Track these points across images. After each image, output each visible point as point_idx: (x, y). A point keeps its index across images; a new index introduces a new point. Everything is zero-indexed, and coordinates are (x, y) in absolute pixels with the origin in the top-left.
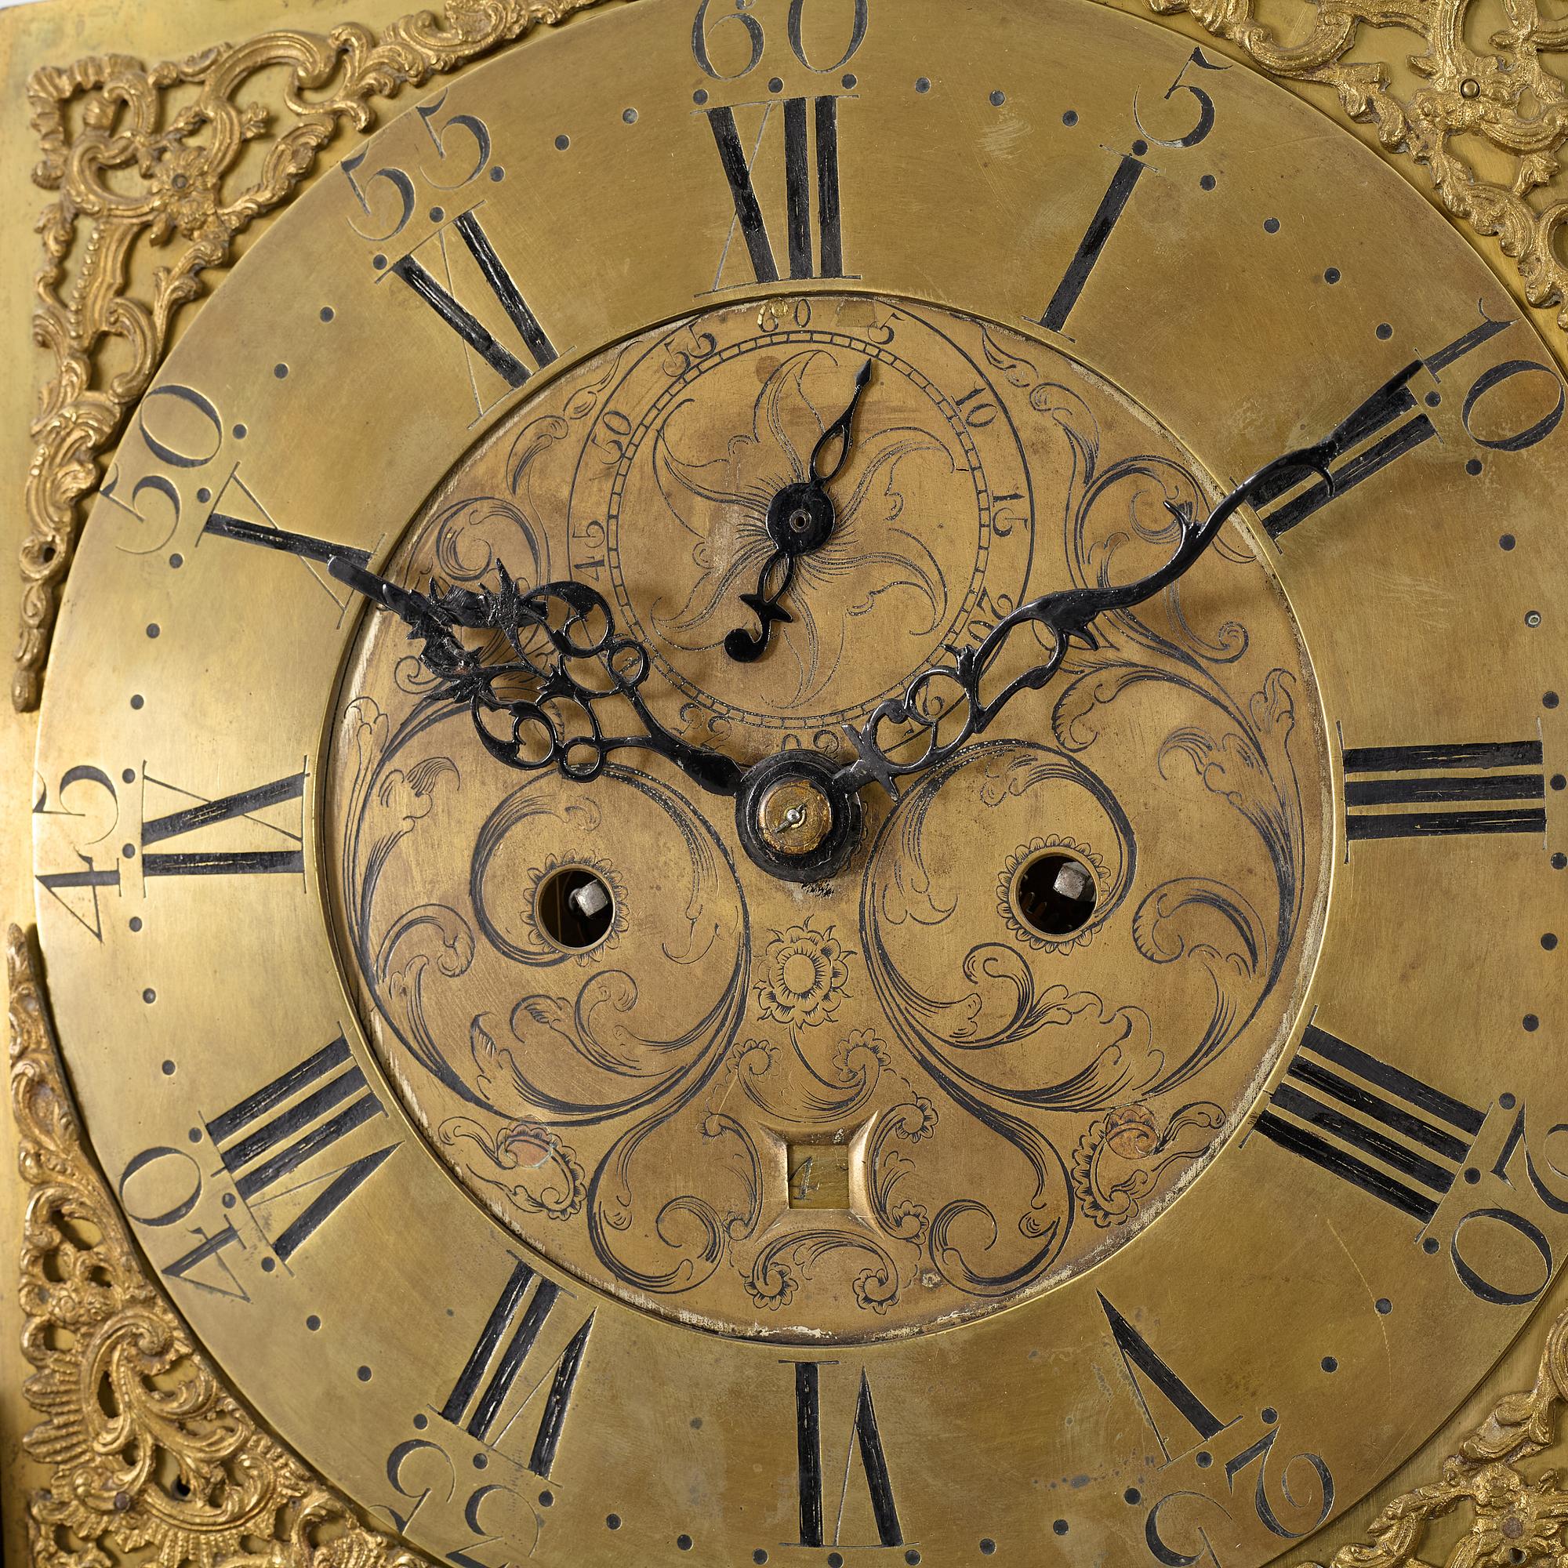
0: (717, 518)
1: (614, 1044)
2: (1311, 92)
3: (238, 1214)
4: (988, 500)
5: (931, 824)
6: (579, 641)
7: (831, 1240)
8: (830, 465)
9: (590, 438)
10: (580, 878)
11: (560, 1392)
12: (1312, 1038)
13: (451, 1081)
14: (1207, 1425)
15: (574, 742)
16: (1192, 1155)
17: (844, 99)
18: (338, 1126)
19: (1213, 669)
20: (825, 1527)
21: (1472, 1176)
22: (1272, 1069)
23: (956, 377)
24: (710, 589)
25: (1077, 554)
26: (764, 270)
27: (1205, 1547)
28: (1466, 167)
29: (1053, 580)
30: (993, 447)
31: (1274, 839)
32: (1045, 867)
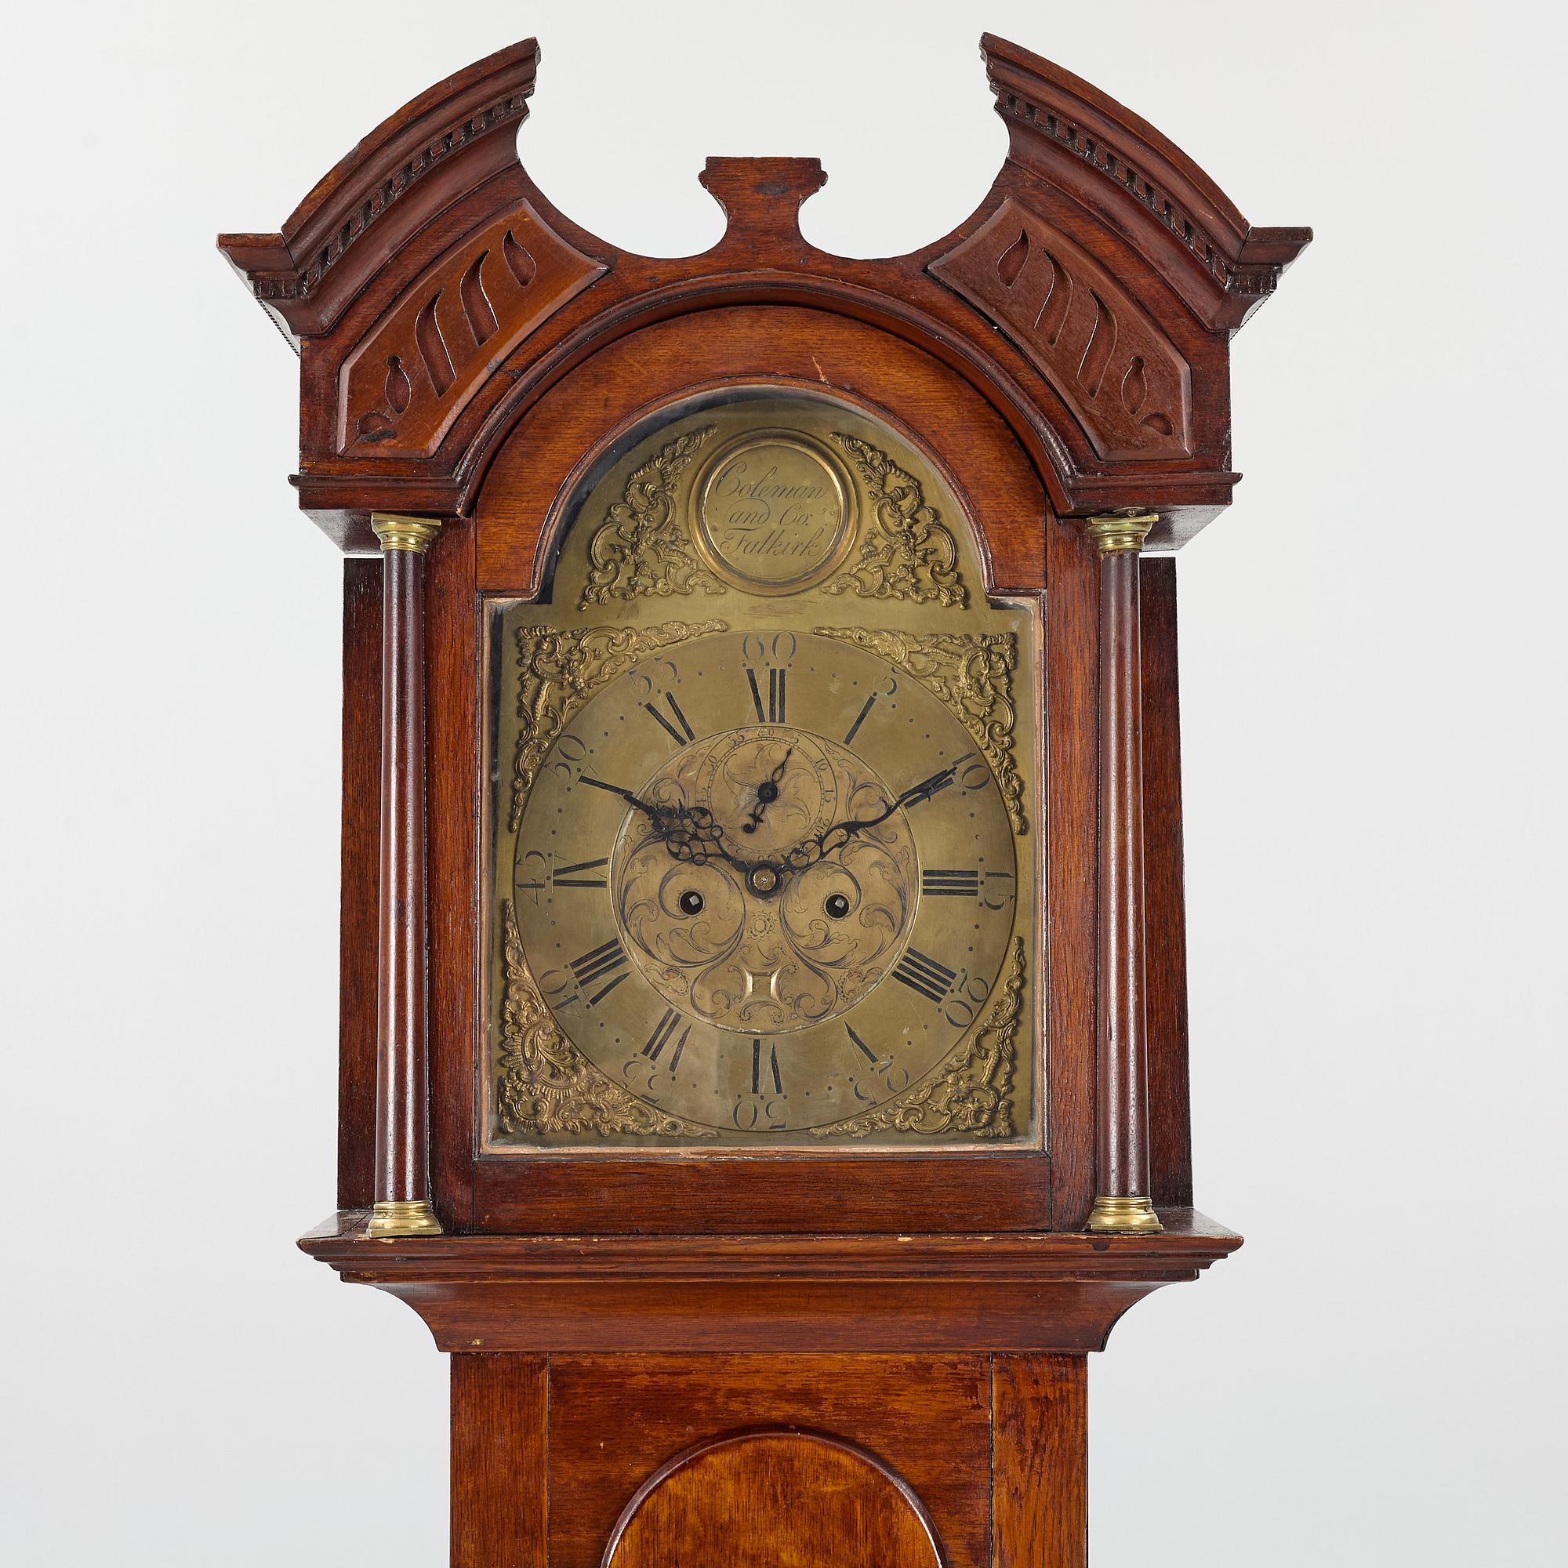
0: (742, 790)
1: (702, 945)
2: (924, 682)
3: (579, 991)
4: (824, 792)
5: (802, 884)
6: (703, 823)
7: (765, 1004)
8: (777, 777)
9: (704, 763)
10: (692, 894)
11: (680, 1046)
12: (910, 950)
13: (649, 952)
14: (874, 1060)
15: (698, 854)
16: (873, 983)
17: (788, 669)
18: (614, 965)
19: (887, 845)
20: (759, 1088)
21: (952, 991)
22: (897, 959)
23: (816, 754)
24: (739, 810)
25: (849, 809)
26: (762, 719)
27: (871, 1095)
28: (966, 709)
29: (842, 816)
30: (827, 776)
31: (901, 894)
32: (834, 898)
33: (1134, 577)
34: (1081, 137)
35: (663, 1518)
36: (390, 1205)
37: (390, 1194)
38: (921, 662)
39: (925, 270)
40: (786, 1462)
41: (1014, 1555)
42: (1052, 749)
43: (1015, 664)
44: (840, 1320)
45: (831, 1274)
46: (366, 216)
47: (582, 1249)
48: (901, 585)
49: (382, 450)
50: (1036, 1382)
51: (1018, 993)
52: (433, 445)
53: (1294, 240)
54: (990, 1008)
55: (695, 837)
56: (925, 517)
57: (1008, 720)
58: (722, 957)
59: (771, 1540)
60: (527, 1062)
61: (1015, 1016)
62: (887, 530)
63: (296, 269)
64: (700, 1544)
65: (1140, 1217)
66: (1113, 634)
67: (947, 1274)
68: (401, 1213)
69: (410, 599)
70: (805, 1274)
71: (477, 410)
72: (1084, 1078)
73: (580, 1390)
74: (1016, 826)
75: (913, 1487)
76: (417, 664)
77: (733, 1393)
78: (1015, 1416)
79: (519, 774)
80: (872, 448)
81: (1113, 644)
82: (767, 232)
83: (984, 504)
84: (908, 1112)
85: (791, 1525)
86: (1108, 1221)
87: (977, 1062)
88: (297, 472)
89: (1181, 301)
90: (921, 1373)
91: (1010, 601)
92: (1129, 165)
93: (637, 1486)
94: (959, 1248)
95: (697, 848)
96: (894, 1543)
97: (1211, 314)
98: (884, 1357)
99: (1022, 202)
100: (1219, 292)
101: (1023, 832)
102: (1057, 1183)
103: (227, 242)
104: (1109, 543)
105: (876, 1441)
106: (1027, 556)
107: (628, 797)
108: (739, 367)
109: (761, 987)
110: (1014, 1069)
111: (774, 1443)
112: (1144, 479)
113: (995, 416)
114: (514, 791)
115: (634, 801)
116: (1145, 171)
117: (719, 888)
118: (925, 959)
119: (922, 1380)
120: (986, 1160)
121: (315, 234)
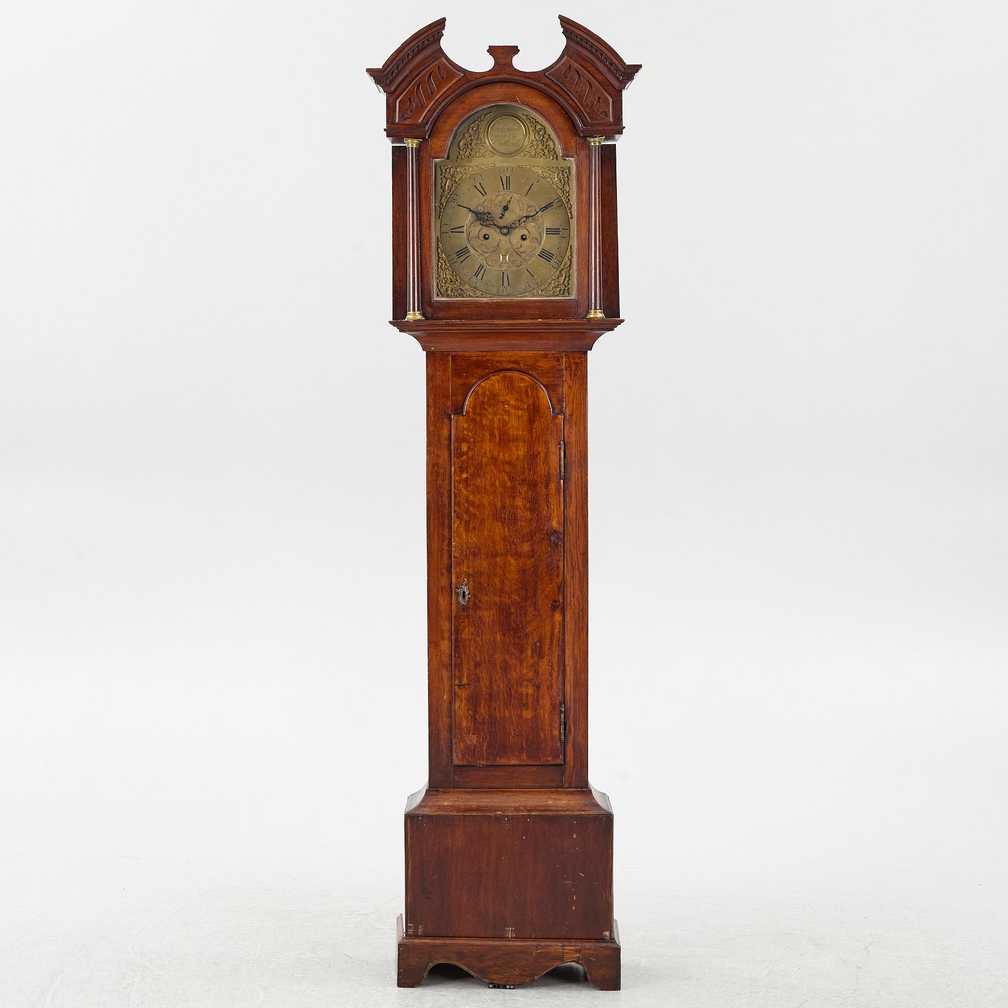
0: (499, 208)
1: (489, 248)
2: (546, 179)
3: (457, 260)
4: (520, 208)
5: (515, 232)
6: (489, 216)
7: (506, 263)
8: (508, 204)
10: (486, 235)
11: (484, 274)
12: (542, 249)
13: (475, 249)
14: (533, 277)
16: (533, 257)
17: (511, 176)
18: (466, 253)
19: (536, 222)
20: (504, 284)
21: (553, 259)
22: (539, 251)
23: (518, 198)
24: (498, 213)
25: (527, 212)
26: (504, 189)
27: (533, 286)
28: (557, 186)
29: (525, 214)
30: (521, 204)
31: (540, 234)
32: (523, 236)
33: (599, 153)
34: (584, 40)
35: (480, 392)
36: (411, 312)
37: (411, 310)
38: (545, 174)
39: (545, 75)
40: (511, 378)
41: (569, 402)
42: (578, 196)
43: (570, 175)
44: (524, 342)
45: (522, 329)
46: (403, 63)
47: (460, 323)
48: (540, 154)
49: (407, 122)
50: (575, 358)
51: (570, 260)
52: (420, 121)
53: (637, 68)
54: (563, 263)
55: (487, 220)
56: (546, 136)
57: (568, 189)
58: (494, 251)
59: (508, 398)
60: (444, 278)
61: (570, 265)
62: (537, 140)
63: (385, 77)
64: (489, 399)
65: (600, 315)
66: (593, 167)
67: (551, 329)
68: (414, 314)
69: (414, 160)
70: (516, 329)
71: (431, 111)
72: (586, 280)
73: (459, 361)
74: (570, 217)
75: (543, 385)
76: (416, 176)
77: (498, 361)
78: (569, 367)
79: (441, 204)
80: (532, 118)
81: (593, 170)
82: (504, 65)
84: (542, 291)
85: (512, 394)
86: (592, 316)
87: (560, 277)
88: (386, 128)
89: (610, 82)
90: (545, 356)
91: (567, 159)
92: (596, 48)
93: (473, 385)
94: (553, 322)
95: (488, 223)
96: (538, 399)
97: (617, 86)
98: (536, 352)
99: (570, 56)
100: (618, 79)
101: (571, 218)
102: (579, 307)
103: (368, 70)
104: (593, 144)
105: (534, 373)
106: (571, 147)
107: (470, 209)
108: (498, 99)
109: (504, 258)
110: (569, 279)
111: (508, 374)
112: (601, 128)
113: (563, 111)
114: (441, 208)
115: (471, 211)
116: (600, 49)
117: (493, 233)
118: (546, 251)
119: (545, 358)
120: (561, 301)
121: (390, 68)
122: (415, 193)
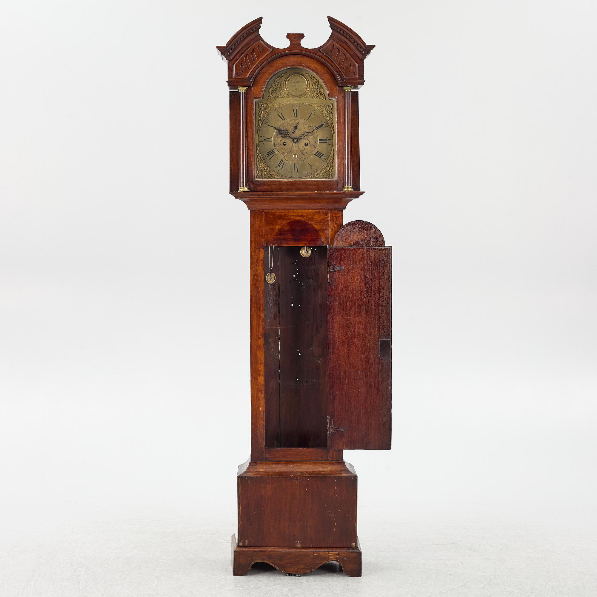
0: (292, 127)
1: (286, 150)
3: (268, 157)
4: (304, 127)
5: (301, 141)
6: (286, 132)
7: (296, 159)
8: (297, 125)
10: (285, 143)
11: (283, 165)
12: (317, 151)
13: (278, 151)
14: (312, 167)
16: (312, 156)
17: (299, 109)
19: (314, 135)
20: (295, 171)
22: (315, 152)
24: (292, 130)
25: (308, 130)
26: (295, 116)
27: (311, 172)
28: (325, 115)
30: (305, 125)
31: (316, 143)
32: (306, 143)
33: (350, 96)
34: (342, 31)
36: (242, 187)
38: (319, 108)
39: (319, 50)
41: (332, 239)
42: (338, 121)
43: (333, 108)
44: (307, 205)
45: (305, 197)
46: (237, 43)
47: (270, 193)
48: (316, 96)
50: (335, 214)
51: (333, 157)
52: (247, 76)
53: (373, 47)
54: (329, 159)
55: (285, 134)
56: (319, 86)
57: (332, 117)
58: (289, 152)
60: (260, 168)
61: (333, 161)
62: (314, 88)
63: (228, 51)
65: (350, 189)
66: (347, 104)
67: (322, 197)
68: (244, 188)
69: (244, 99)
70: (302, 197)
71: (254, 71)
72: (342, 169)
73: (269, 215)
74: (333, 133)
76: (245, 108)
77: (291, 216)
79: (259, 125)
80: (311, 76)
81: (347, 105)
82: (296, 45)
83: (328, 85)
84: (317, 175)
86: (346, 190)
87: (327, 168)
88: (227, 81)
89: (357, 55)
90: (319, 213)
91: (332, 99)
92: (349, 35)
94: (324, 193)
95: (285, 136)
97: (361, 57)
98: (313, 210)
99: (334, 40)
100: (361, 53)
101: (334, 133)
102: (338, 184)
103: (218, 47)
104: (346, 91)
106: (334, 92)
107: (275, 128)
108: (292, 64)
109: (295, 156)
110: (332, 168)
112: (351, 81)
113: (329, 72)
114: (258, 127)
115: (276, 129)
116: (351, 36)
117: (289, 142)
118: (319, 152)
119: (319, 214)
120: (328, 181)
121: (230, 46)
122: (244, 118)
